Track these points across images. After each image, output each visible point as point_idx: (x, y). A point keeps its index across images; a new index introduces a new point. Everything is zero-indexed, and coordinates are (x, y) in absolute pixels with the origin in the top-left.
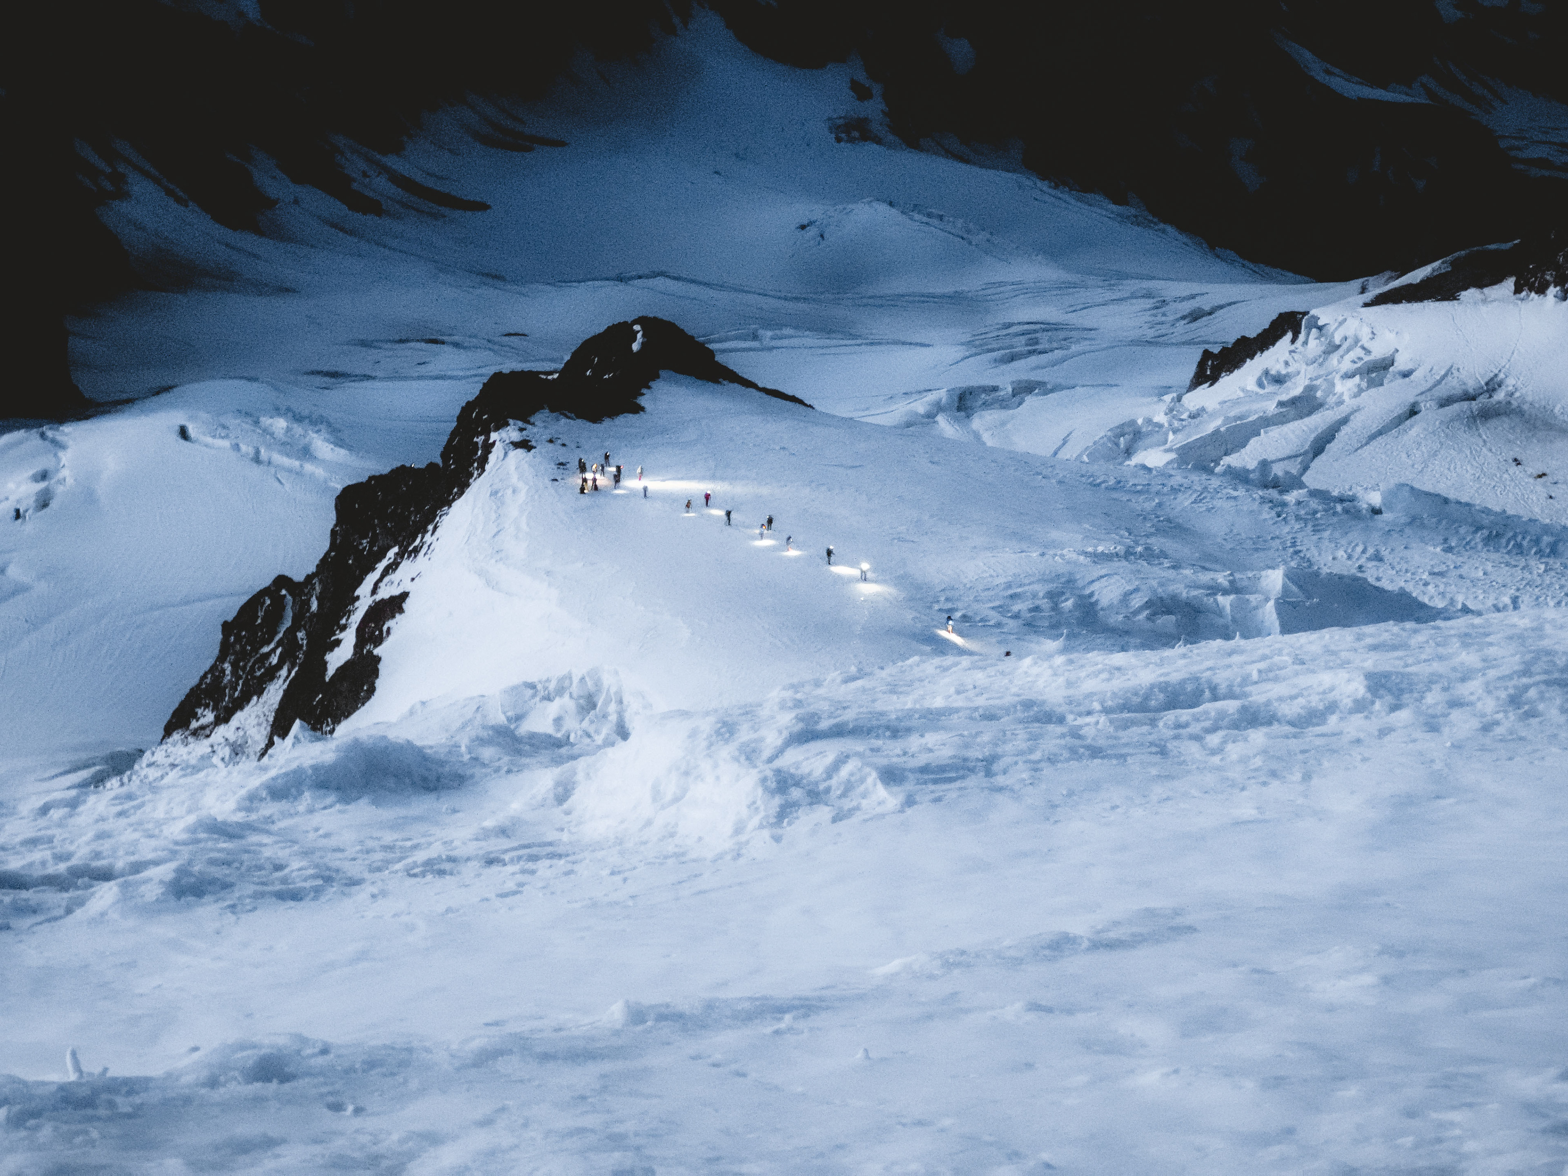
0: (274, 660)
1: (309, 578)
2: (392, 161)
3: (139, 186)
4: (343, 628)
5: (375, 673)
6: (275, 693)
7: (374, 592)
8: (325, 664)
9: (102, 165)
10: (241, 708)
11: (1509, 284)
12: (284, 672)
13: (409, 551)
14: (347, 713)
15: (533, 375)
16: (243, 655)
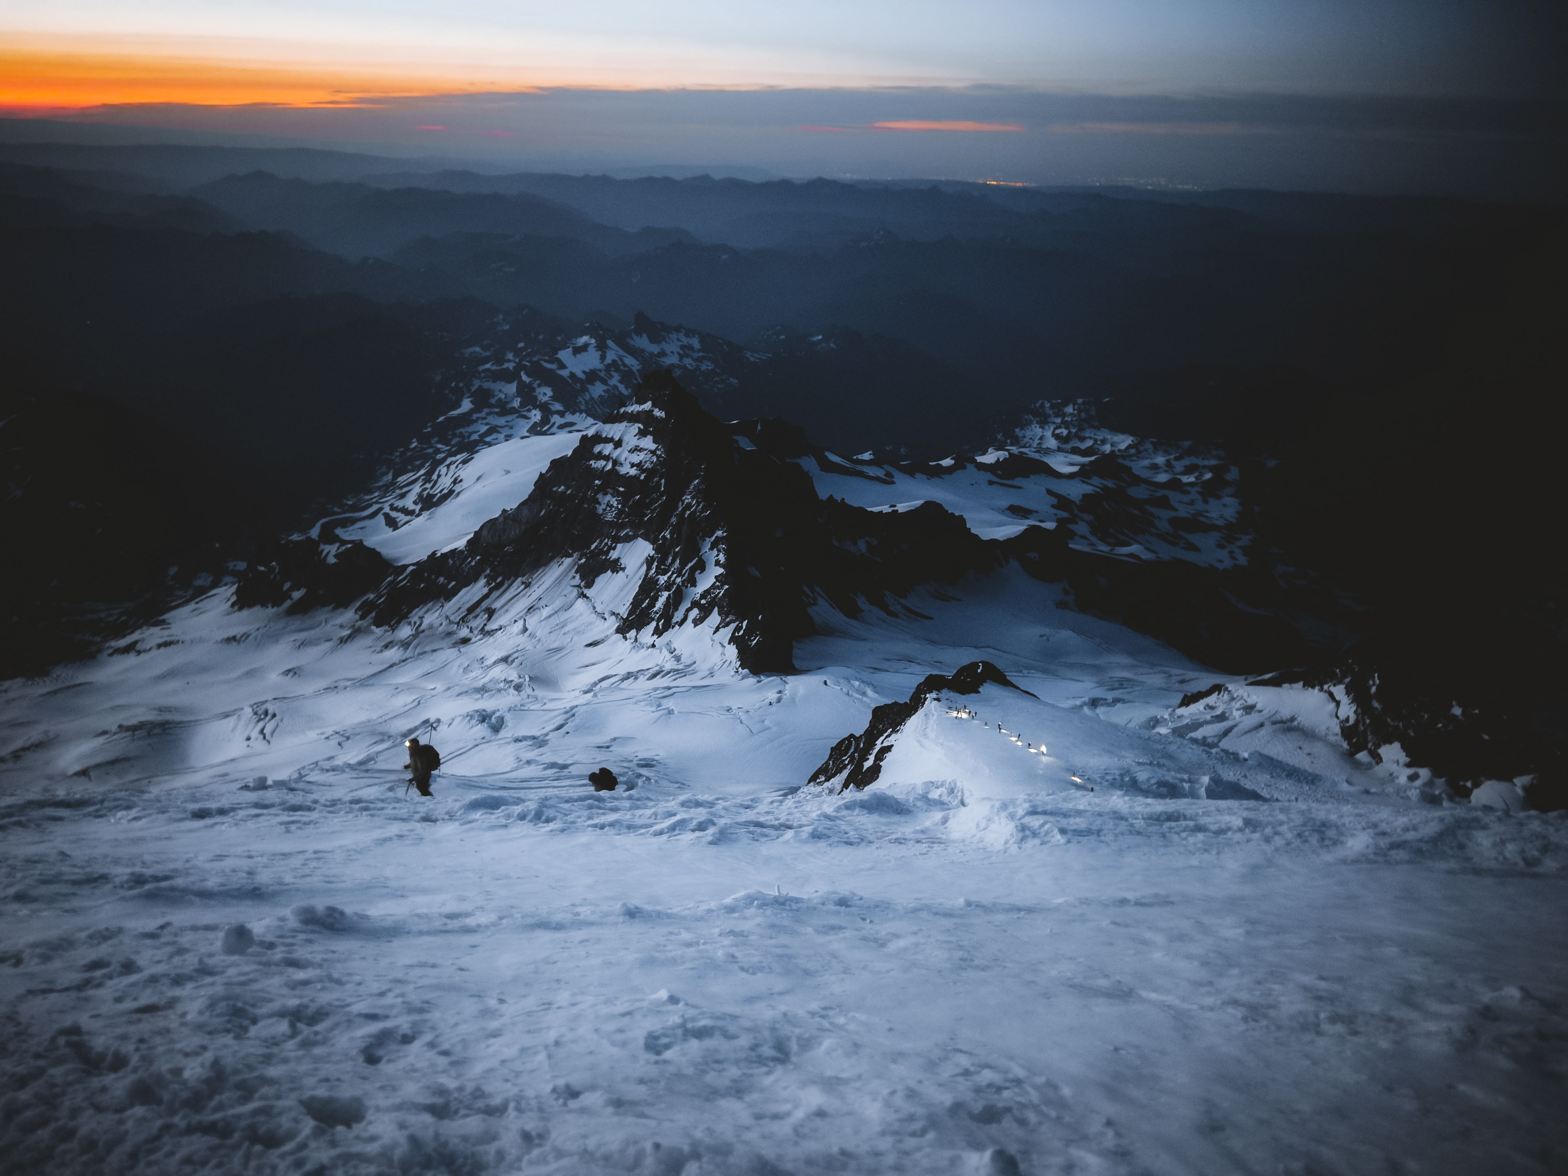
0: (846, 762)
1: (861, 736)
2: (903, 601)
3: (821, 601)
4: (870, 754)
5: (879, 771)
6: (845, 773)
7: (882, 743)
8: (863, 766)
9: (810, 594)
10: (834, 777)
11: (1301, 683)
12: (849, 767)
13: (895, 731)
14: (868, 784)
15: (943, 676)
16: (836, 759)
